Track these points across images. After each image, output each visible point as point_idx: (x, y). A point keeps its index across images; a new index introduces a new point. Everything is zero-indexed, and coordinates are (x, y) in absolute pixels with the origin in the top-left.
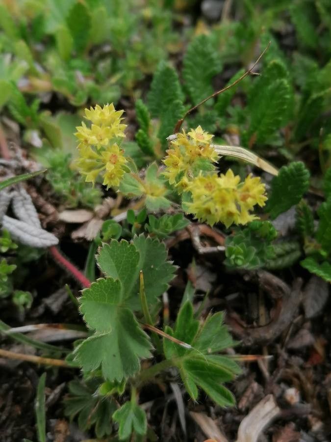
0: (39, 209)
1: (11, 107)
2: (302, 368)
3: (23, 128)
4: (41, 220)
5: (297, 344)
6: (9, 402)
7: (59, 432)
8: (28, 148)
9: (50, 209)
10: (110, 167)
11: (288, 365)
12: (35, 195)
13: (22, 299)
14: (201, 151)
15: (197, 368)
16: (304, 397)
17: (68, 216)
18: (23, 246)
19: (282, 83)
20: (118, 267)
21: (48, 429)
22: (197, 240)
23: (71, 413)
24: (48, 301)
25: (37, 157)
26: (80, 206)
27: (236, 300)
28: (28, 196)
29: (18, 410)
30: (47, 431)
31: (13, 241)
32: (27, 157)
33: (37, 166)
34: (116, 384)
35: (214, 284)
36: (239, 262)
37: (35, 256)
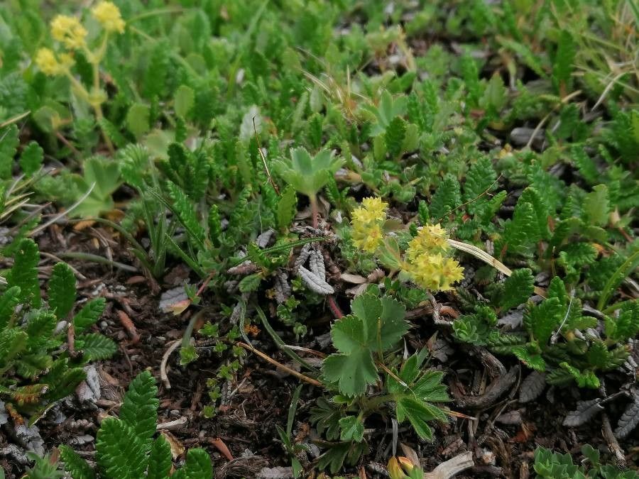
0: (327, 268)
1: (328, 189)
2: (505, 441)
3: (333, 207)
4: (327, 276)
5: (505, 419)
6: (273, 404)
7: (302, 430)
8: (332, 222)
9: (336, 270)
10: (370, 239)
11: (493, 434)
12: (327, 257)
13: (300, 329)
14: (435, 241)
15: (410, 405)
16: (499, 462)
17: (346, 277)
18: (309, 290)
19: (527, 206)
20: (366, 314)
21: (294, 427)
22: (436, 314)
23: (313, 420)
24: (318, 338)
25: (337, 230)
26: (360, 273)
27: (464, 374)
28: (322, 256)
29: (278, 411)
30: (293, 429)
31: (302, 285)
32: (330, 229)
33: (335, 236)
34: (347, 398)
35: (450, 358)
36: (461, 335)
37: (316, 300)
